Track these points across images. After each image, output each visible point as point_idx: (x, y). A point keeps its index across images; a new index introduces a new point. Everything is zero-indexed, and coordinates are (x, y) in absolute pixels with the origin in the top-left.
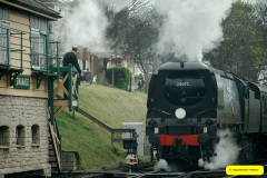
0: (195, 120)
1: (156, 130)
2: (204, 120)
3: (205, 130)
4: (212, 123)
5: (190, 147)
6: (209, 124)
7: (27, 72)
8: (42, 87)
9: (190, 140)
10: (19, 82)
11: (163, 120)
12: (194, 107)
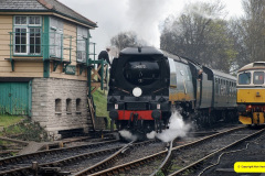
0: (150, 98)
1: (116, 107)
2: (158, 98)
3: (159, 107)
4: (164, 100)
5: (145, 121)
6: (161, 101)
7: (74, 63)
8: (83, 74)
9: (145, 115)
10: (69, 69)
11: (122, 98)
12: (149, 86)
